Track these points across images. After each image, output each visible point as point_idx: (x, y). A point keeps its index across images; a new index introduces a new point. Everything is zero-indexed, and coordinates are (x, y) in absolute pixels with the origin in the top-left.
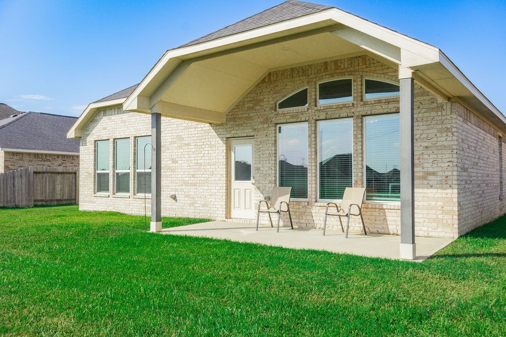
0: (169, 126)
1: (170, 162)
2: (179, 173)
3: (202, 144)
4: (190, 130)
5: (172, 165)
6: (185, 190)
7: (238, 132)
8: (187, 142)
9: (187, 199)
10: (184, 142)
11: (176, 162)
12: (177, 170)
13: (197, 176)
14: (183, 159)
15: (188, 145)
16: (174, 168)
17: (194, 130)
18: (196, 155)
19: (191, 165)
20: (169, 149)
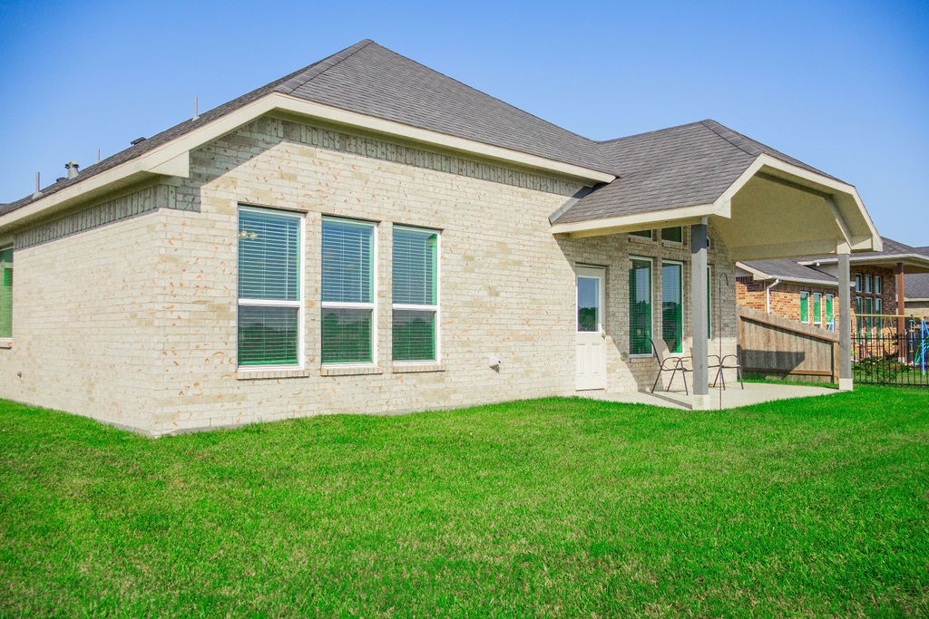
0: (482, 220)
1: (486, 293)
2: (502, 316)
3: (540, 265)
4: (521, 237)
5: (488, 299)
6: (513, 349)
7: (592, 256)
8: (517, 258)
9: (517, 365)
10: (511, 257)
11: (497, 295)
12: (497, 311)
13: (535, 322)
14: (511, 289)
15: (519, 263)
16: (493, 306)
17: (527, 238)
18: (531, 285)
19: (524, 301)
20: (481, 266)
